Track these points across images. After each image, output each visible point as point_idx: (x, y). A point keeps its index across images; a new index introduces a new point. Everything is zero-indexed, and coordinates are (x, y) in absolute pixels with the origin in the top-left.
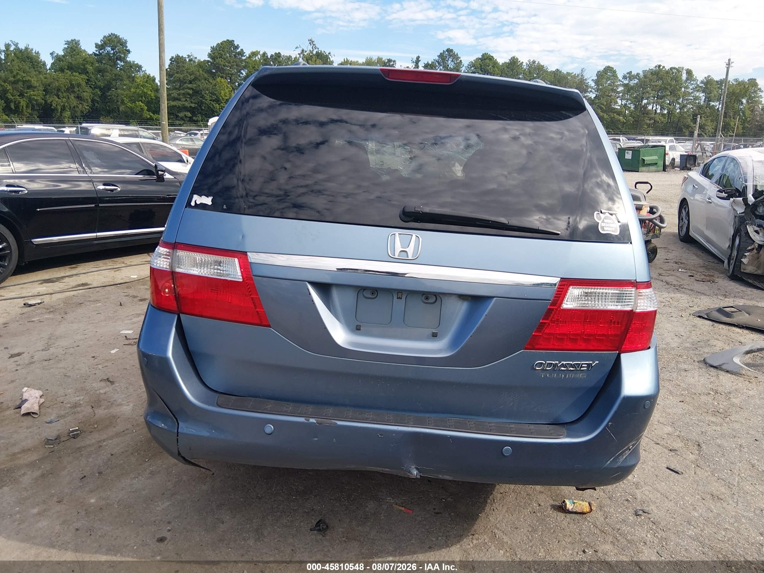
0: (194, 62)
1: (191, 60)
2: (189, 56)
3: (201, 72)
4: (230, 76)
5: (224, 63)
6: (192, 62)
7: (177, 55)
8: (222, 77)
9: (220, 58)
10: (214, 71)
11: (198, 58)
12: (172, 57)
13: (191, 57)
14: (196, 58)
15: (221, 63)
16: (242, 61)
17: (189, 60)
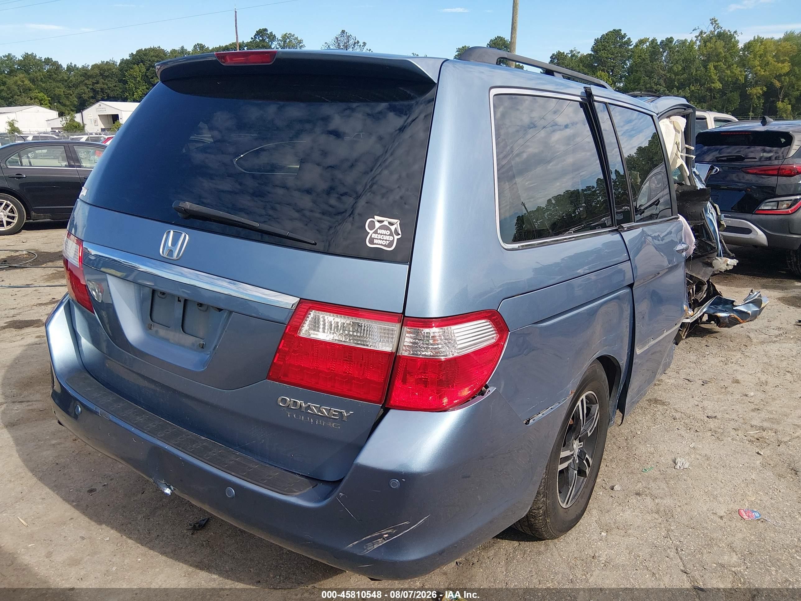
0: (577, 57)
1: (573, 56)
2: (572, 51)
3: (581, 67)
4: (612, 68)
5: (607, 54)
6: (574, 58)
7: (559, 51)
8: (603, 70)
9: (603, 50)
10: (596, 65)
11: (581, 53)
12: (553, 55)
13: (574, 52)
14: (579, 53)
15: (604, 55)
16: (628, 51)
17: (571, 56)
